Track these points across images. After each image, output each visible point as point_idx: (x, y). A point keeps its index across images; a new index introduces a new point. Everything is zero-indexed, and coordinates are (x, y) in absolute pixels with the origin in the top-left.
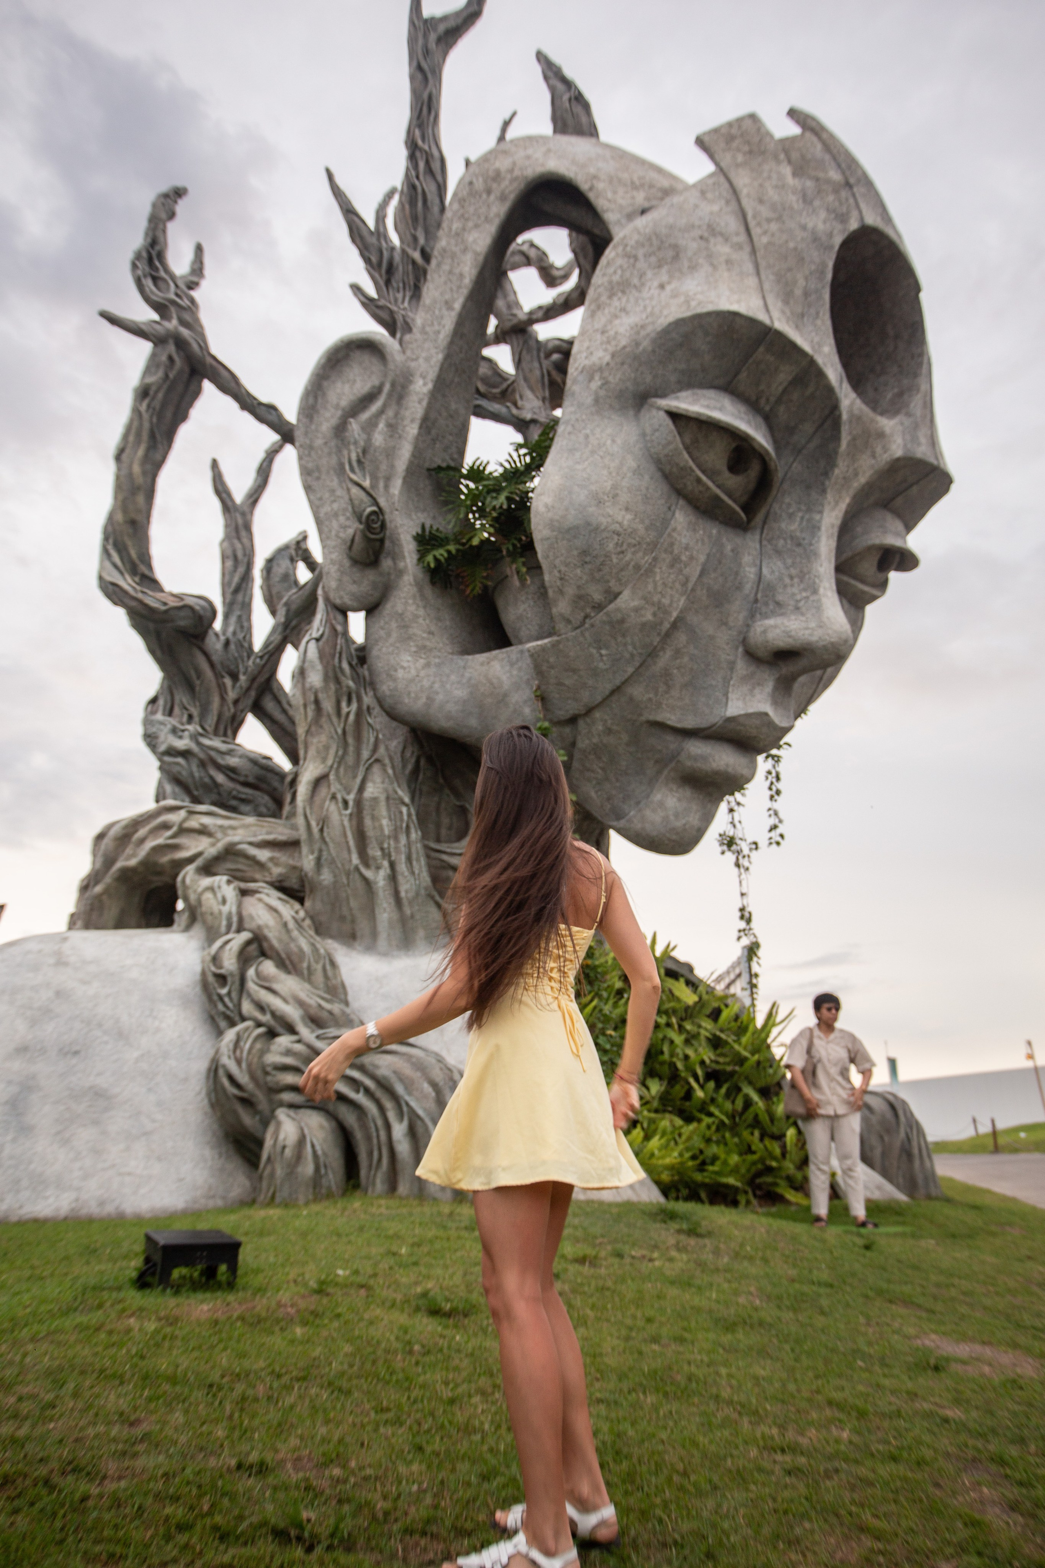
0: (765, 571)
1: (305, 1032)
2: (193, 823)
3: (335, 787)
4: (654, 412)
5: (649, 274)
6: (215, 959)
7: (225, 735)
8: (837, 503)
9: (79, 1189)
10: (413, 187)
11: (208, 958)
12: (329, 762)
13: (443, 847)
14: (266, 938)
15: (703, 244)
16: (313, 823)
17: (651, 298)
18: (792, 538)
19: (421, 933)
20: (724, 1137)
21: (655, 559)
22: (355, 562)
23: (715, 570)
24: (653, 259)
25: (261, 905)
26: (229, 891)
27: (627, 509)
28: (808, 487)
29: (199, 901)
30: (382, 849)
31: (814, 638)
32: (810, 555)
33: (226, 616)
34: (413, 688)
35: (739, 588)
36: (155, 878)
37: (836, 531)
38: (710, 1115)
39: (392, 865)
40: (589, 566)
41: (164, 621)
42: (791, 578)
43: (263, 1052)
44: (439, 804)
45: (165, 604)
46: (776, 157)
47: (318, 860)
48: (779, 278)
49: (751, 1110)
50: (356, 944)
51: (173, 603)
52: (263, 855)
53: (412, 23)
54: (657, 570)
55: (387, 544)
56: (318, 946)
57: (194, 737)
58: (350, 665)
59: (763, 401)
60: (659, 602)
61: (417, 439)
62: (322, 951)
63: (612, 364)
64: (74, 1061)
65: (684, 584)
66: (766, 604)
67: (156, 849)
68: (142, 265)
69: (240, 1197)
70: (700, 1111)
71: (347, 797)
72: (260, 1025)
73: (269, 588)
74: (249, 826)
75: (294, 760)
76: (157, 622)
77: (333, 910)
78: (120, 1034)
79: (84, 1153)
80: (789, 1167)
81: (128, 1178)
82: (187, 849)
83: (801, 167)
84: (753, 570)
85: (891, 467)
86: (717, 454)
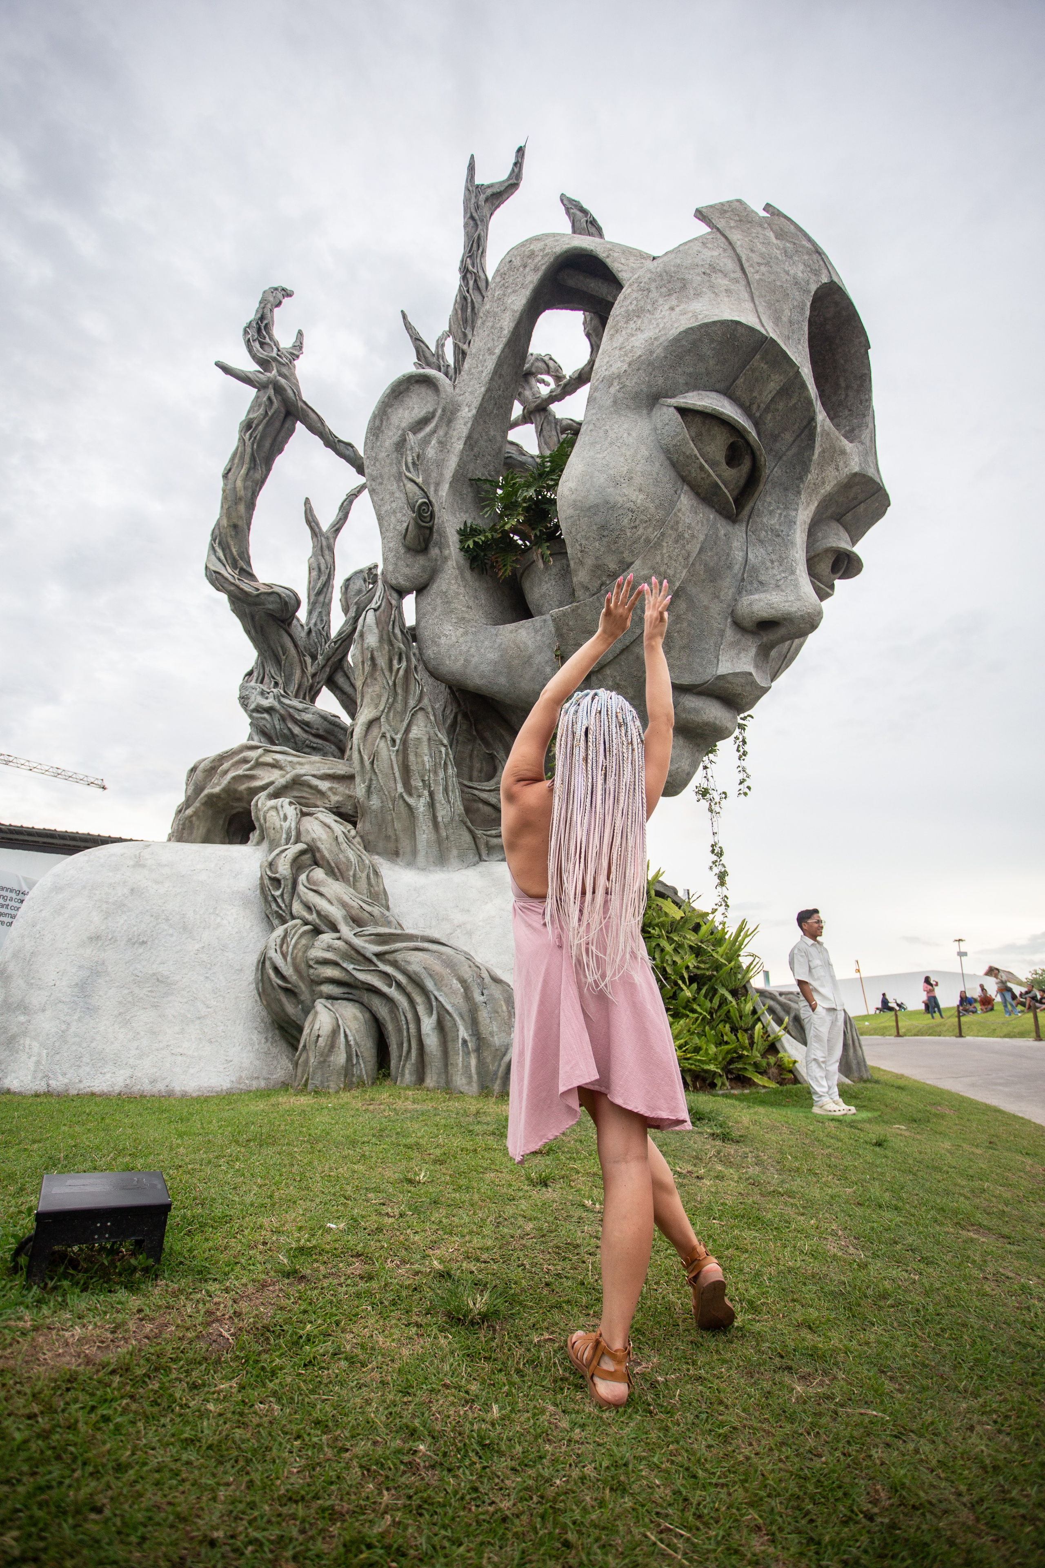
0: (750, 556)
1: (346, 930)
2: (268, 759)
3: (385, 728)
4: (665, 409)
5: (661, 301)
6: (271, 865)
7: (304, 698)
8: (808, 504)
9: (133, 1067)
10: (465, 298)
11: (266, 864)
12: (381, 708)
13: (475, 785)
14: (318, 849)
15: (706, 278)
16: (366, 757)
17: (663, 317)
18: (772, 530)
19: (455, 852)
20: (704, 1031)
22: (409, 549)
23: (711, 549)
24: (664, 290)
25: (317, 822)
26: (291, 811)
27: (640, 490)
28: (786, 489)
29: (265, 819)
30: (423, 781)
31: (793, 609)
32: (788, 543)
33: (310, 613)
34: (453, 652)
35: (730, 567)
36: (236, 804)
38: (693, 1011)
39: (431, 794)
40: (607, 539)
41: (256, 604)
42: (772, 562)
43: (307, 948)
44: (472, 751)
45: (258, 589)
46: (761, 226)
47: (369, 787)
48: (770, 305)
49: (725, 1008)
50: (399, 860)
51: (263, 589)
52: (324, 785)
54: (665, 544)
55: (435, 536)
56: (364, 857)
57: (277, 697)
58: (402, 632)
59: (755, 407)
60: (665, 572)
61: (462, 452)
62: (367, 862)
63: (629, 371)
64: (141, 950)
65: (686, 558)
66: (751, 583)
67: (237, 779)
68: (253, 333)
69: (283, 1079)
70: (684, 1008)
71: (395, 737)
72: (306, 923)
73: (346, 599)
74: (314, 762)
75: (353, 716)
76: (249, 604)
77: (380, 830)
78: (185, 928)
79: (142, 1033)
80: (756, 1055)
81: (180, 1058)
82: (262, 779)
83: (780, 235)
84: (741, 554)
85: (848, 482)
86: (717, 446)
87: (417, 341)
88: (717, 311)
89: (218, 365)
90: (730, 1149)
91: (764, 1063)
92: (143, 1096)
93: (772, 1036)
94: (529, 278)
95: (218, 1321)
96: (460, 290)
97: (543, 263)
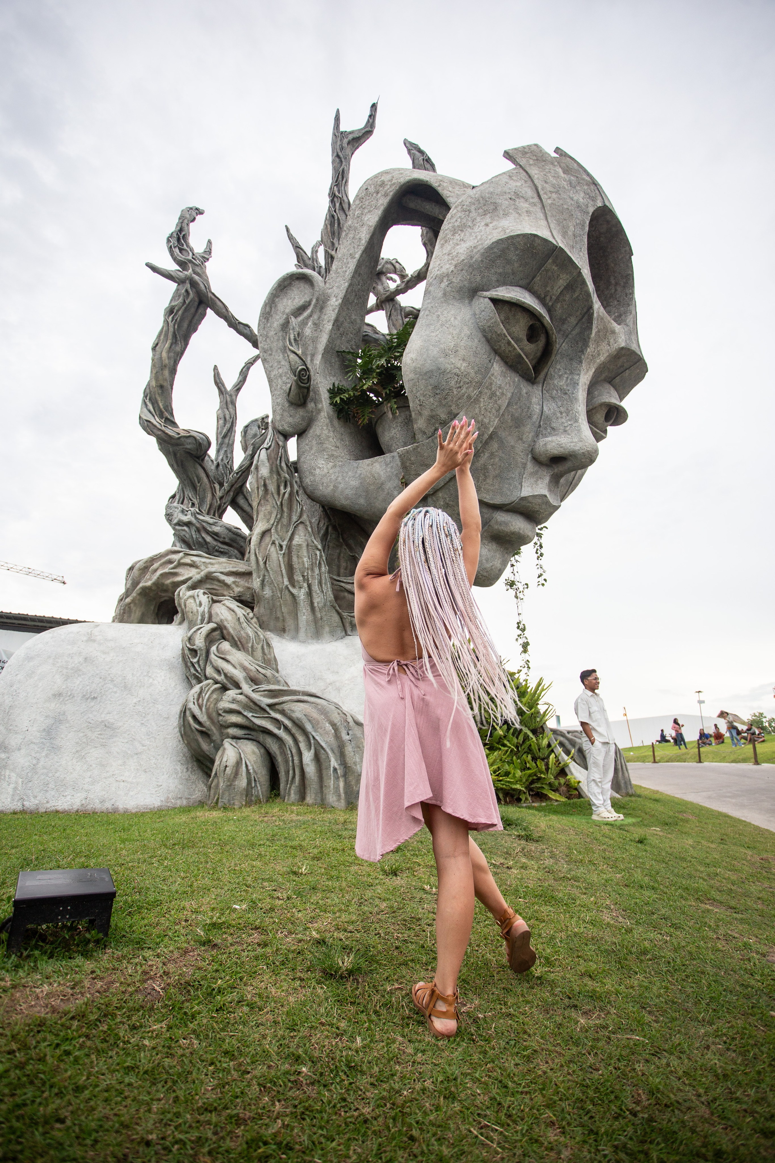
0: (545, 408)
1: (246, 688)
2: (187, 560)
3: (274, 537)
4: (482, 300)
5: (478, 219)
6: (190, 639)
7: (214, 515)
8: (588, 370)
9: (88, 791)
10: (333, 216)
11: (186, 639)
12: (272, 522)
13: (342, 579)
14: (225, 627)
15: (512, 202)
16: (260, 559)
18: (561, 390)
19: (327, 629)
20: (512, 760)
21: (480, 393)
22: (292, 404)
24: (481, 211)
25: (224, 607)
26: (205, 599)
28: (571, 359)
29: (185, 605)
30: (303, 576)
31: (577, 448)
32: (573, 400)
33: (218, 451)
35: (530, 417)
36: (163, 594)
37: (587, 387)
38: (504, 745)
39: (309, 586)
40: (439, 396)
41: (177, 445)
42: (561, 413)
43: (217, 701)
44: (339, 554)
45: (179, 434)
46: (552, 164)
47: (263, 581)
48: (559, 223)
49: (528, 743)
50: (285, 635)
51: (183, 434)
52: (229, 580)
53: (334, 135)
54: (482, 400)
55: (311, 394)
56: (259, 633)
57: (194, 514)
59: (548, 298)
60: (482, 421)
61: (331, 331)
62: (262, 637)
63: (455, 271)
64: (92, 704)
65: (498, 410)
66: (546, 429)
67: (163, 575)
68: (174, 241)
69: (200, 799)
70: (498, 743)
71: (282, 543)
72: (216, 682)
73: (245, 442)
74: (222, 563)
75: (250, 528)
76: (173, 445)
77: (271, 613)
78: (125, 687)
79: (94, 766)
80: (551, 777)
81: (122, 784)
82: (183, 575)
83: (567, 170)
84: (538, 407)
85: (617, 354)
86: (520, 328)
87: (297, 247)
88: (520, 227)
89: (148, 265)
90: (532, 846)
91: (556, 783)
92: (95, 813)
93: (562, 763)
94: (380, 202)
95: (151, 978)
96: (329, 210)
97: (391, 190)
